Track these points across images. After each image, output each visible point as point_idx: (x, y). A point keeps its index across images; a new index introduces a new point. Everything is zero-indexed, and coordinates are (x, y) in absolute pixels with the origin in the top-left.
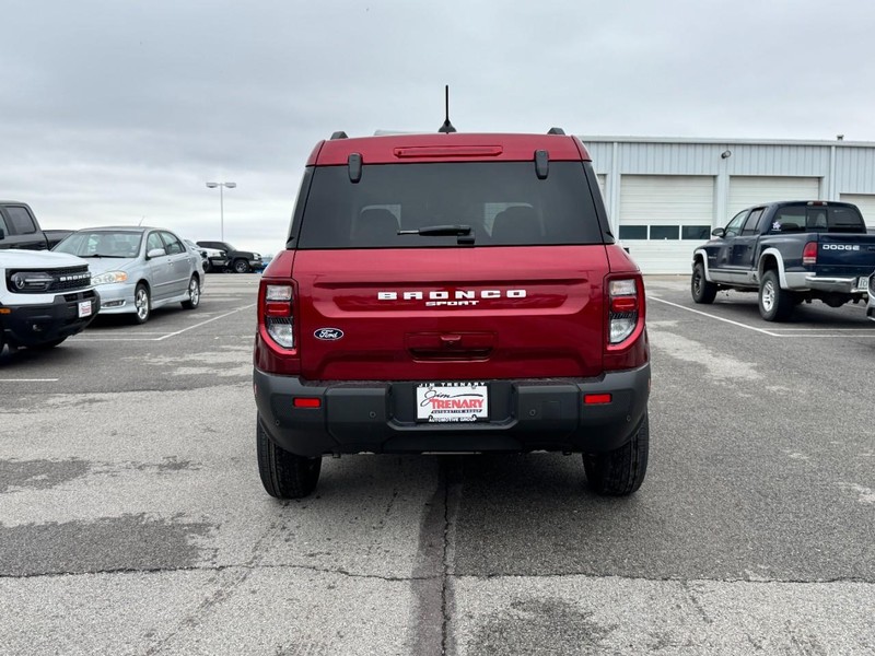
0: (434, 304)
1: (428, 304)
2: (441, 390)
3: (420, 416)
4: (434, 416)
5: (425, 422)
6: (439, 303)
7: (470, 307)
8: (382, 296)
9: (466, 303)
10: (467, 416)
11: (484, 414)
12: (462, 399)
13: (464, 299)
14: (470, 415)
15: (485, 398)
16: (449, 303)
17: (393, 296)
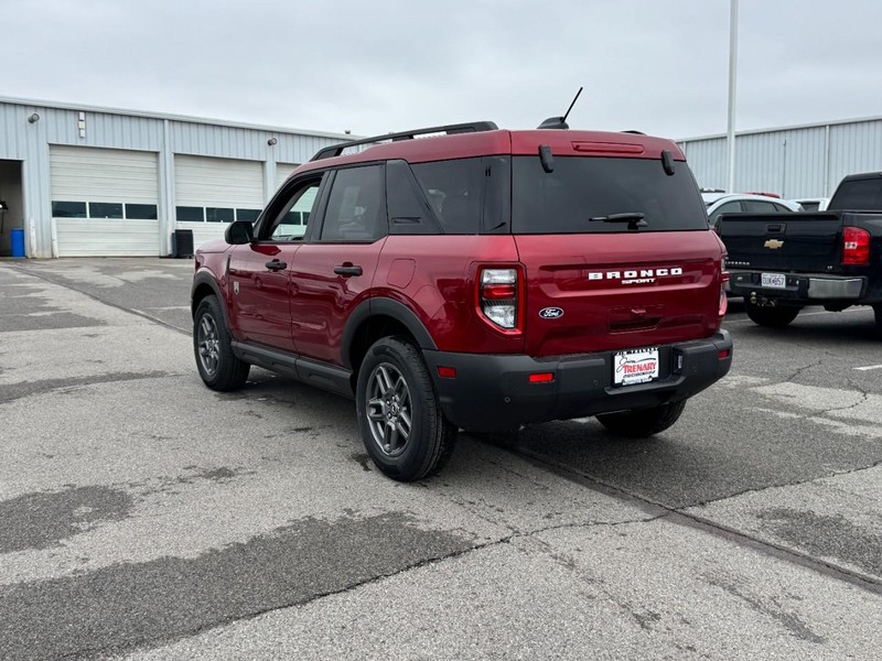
0: (627, 282)
1: (623, 282)
2: (630, 357)
3: (616, 381)
4: (626, 379)
5: (620, 385)
6: (631, 281)
7: (650, 284)
8: (592, 276)
9: (648, 280)
10: (646, 378)
11: (656, 375)
12: (643, 363)
13: (647, 277)
14: (647, 376)
15: (657, 361)
16: (637, 281)
17: (600, 276)
